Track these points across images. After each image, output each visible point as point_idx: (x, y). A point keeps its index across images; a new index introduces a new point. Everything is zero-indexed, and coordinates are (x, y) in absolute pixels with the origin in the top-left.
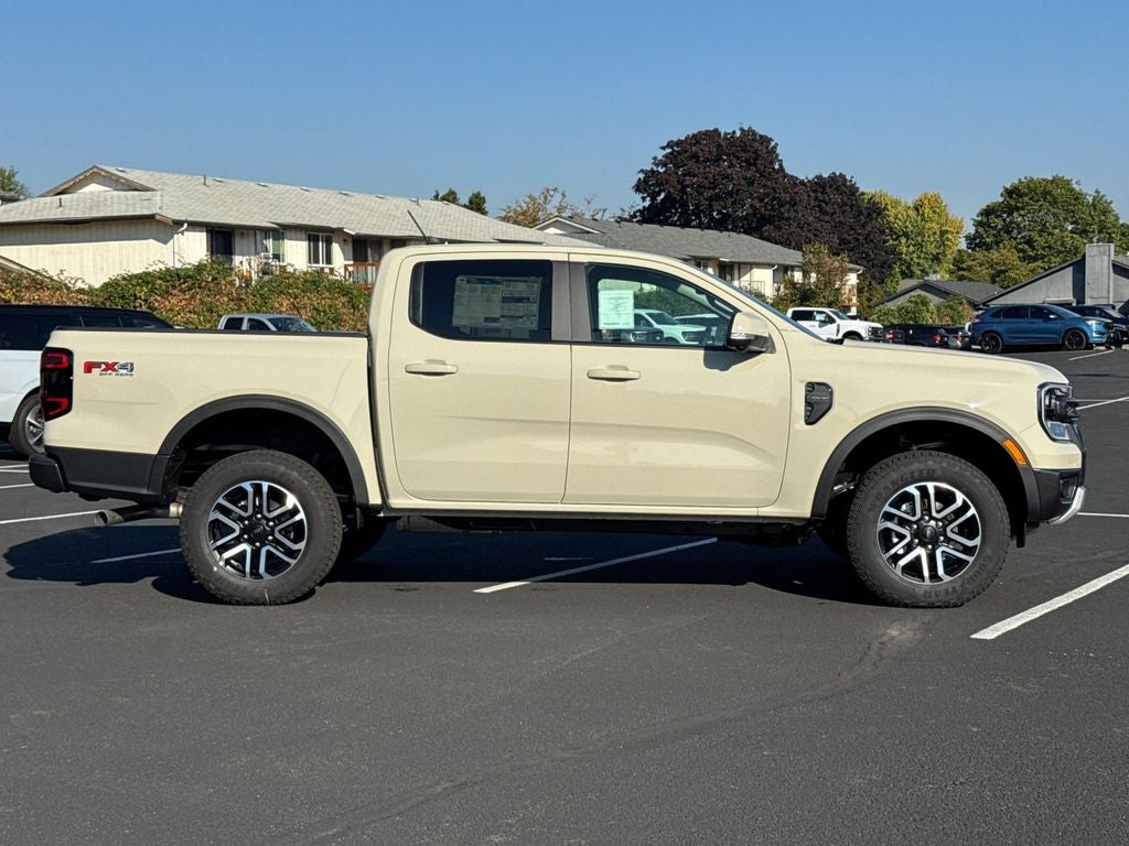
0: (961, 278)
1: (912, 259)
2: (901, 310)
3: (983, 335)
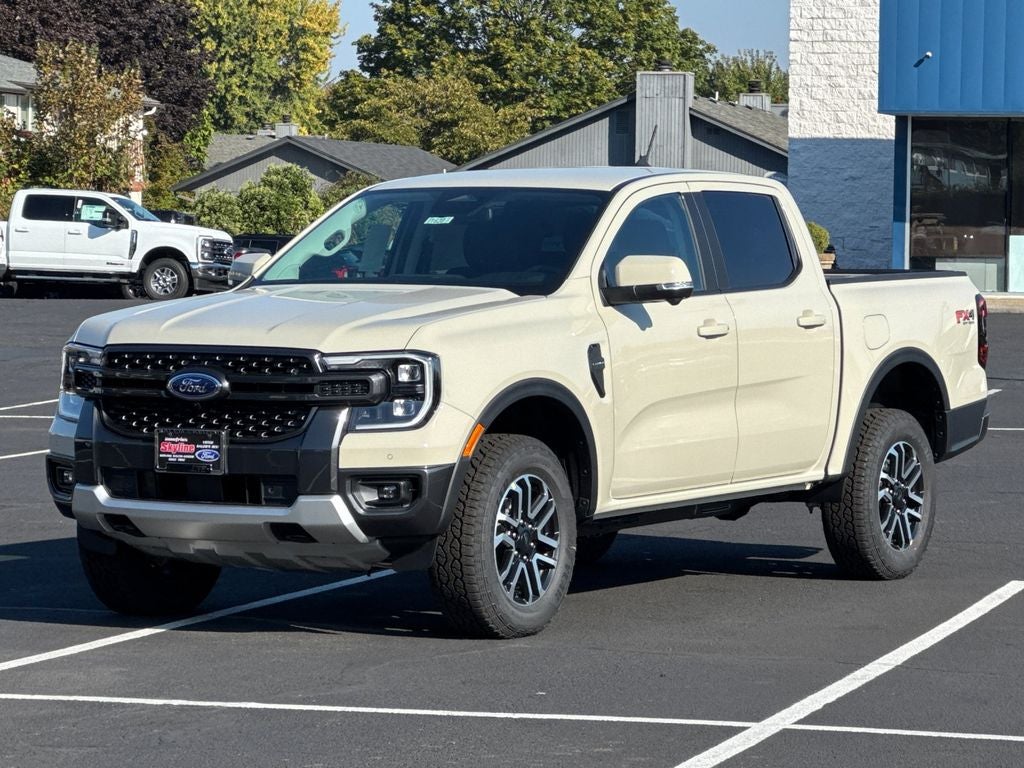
0: (359, 135)
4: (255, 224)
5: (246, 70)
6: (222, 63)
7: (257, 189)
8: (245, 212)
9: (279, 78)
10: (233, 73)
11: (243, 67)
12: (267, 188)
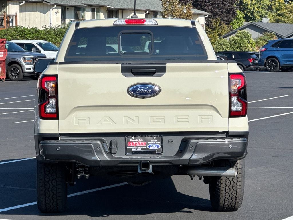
0: (278, 21)
1: (254, 9)
2: (231, 42)
3: (267, 59)
4: (234, 48)
5: (259, 3)
6: (252, 1)
7: (234, 38)
8: (231, 45)
9: (269, 5)
10: (255, 4)
11: (258, 2)
12: (237, 38)
